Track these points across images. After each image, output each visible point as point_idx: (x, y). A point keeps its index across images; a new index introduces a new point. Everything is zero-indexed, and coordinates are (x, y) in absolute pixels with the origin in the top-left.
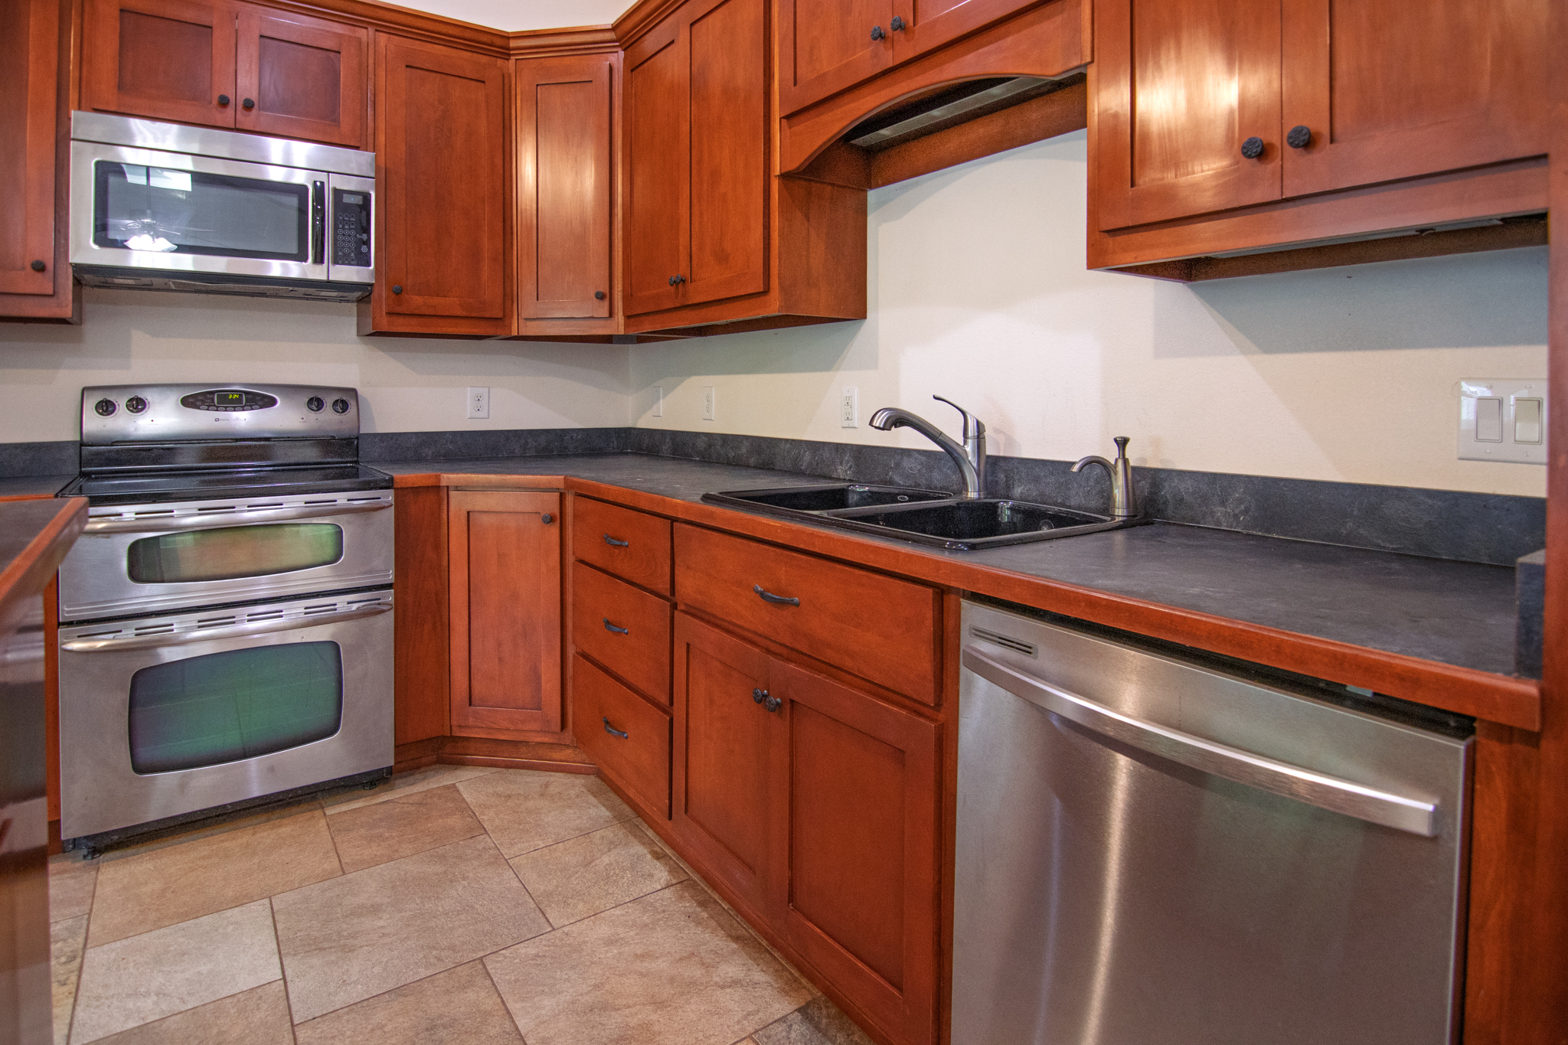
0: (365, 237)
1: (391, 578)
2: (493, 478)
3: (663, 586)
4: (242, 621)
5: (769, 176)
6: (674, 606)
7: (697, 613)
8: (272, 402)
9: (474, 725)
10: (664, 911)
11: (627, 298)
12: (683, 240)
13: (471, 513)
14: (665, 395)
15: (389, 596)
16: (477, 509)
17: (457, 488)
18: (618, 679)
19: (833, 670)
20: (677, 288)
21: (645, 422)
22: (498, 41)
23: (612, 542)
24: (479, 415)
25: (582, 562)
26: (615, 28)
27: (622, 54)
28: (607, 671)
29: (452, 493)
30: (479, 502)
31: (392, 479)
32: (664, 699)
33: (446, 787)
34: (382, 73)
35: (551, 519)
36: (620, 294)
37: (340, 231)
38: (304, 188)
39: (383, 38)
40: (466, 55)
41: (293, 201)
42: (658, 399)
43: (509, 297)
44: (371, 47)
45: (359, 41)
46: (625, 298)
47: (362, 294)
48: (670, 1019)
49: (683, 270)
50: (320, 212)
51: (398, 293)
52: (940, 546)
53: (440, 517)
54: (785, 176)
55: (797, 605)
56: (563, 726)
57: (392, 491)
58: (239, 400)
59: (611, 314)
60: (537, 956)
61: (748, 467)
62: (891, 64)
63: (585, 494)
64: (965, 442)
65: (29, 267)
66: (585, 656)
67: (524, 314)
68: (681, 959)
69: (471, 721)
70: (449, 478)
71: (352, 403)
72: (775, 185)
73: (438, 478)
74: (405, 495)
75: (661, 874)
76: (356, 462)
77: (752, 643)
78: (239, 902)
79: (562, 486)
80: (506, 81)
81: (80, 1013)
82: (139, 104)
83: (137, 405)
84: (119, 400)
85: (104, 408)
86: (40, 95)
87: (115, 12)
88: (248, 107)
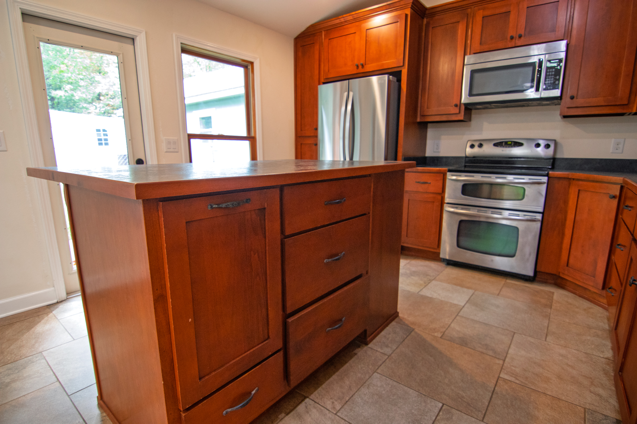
0: (558, 77)
1: (541, 210)
3: (632, 229)
4: (489, 213)
6: (633, 239)
8: (521, 145)
9: (568, 274)
10: (594, 362)
13: (580, 191)
15: (539, 217)
16: (583, 189)
17: (575, 180)
18: (617, 270)
28: (616, 266)
29: (573, 182)
30: (584, 186)
32: (622, 280)
33: (550, 292)
35: (615, 197)
38: (535, 63)
41: (530, 69)
43: (634, 93)
48: (559, 383)
50: (540, 72)
51: (572, 98)
57: (547, 178)
58: (511, 144)
60: (533, 343)
65: (454, 106)
68: (584, 376)
69: (566, 273)
71: (552, 145)
74: (553, 179)
78: (468, 288)
81: (424, 289)
82: (486, 47)
83: (481, 146)
84: (476, 144)
85: (472, 146)
86: (460, 53)
87: (481, 19)
88: (520, 37)
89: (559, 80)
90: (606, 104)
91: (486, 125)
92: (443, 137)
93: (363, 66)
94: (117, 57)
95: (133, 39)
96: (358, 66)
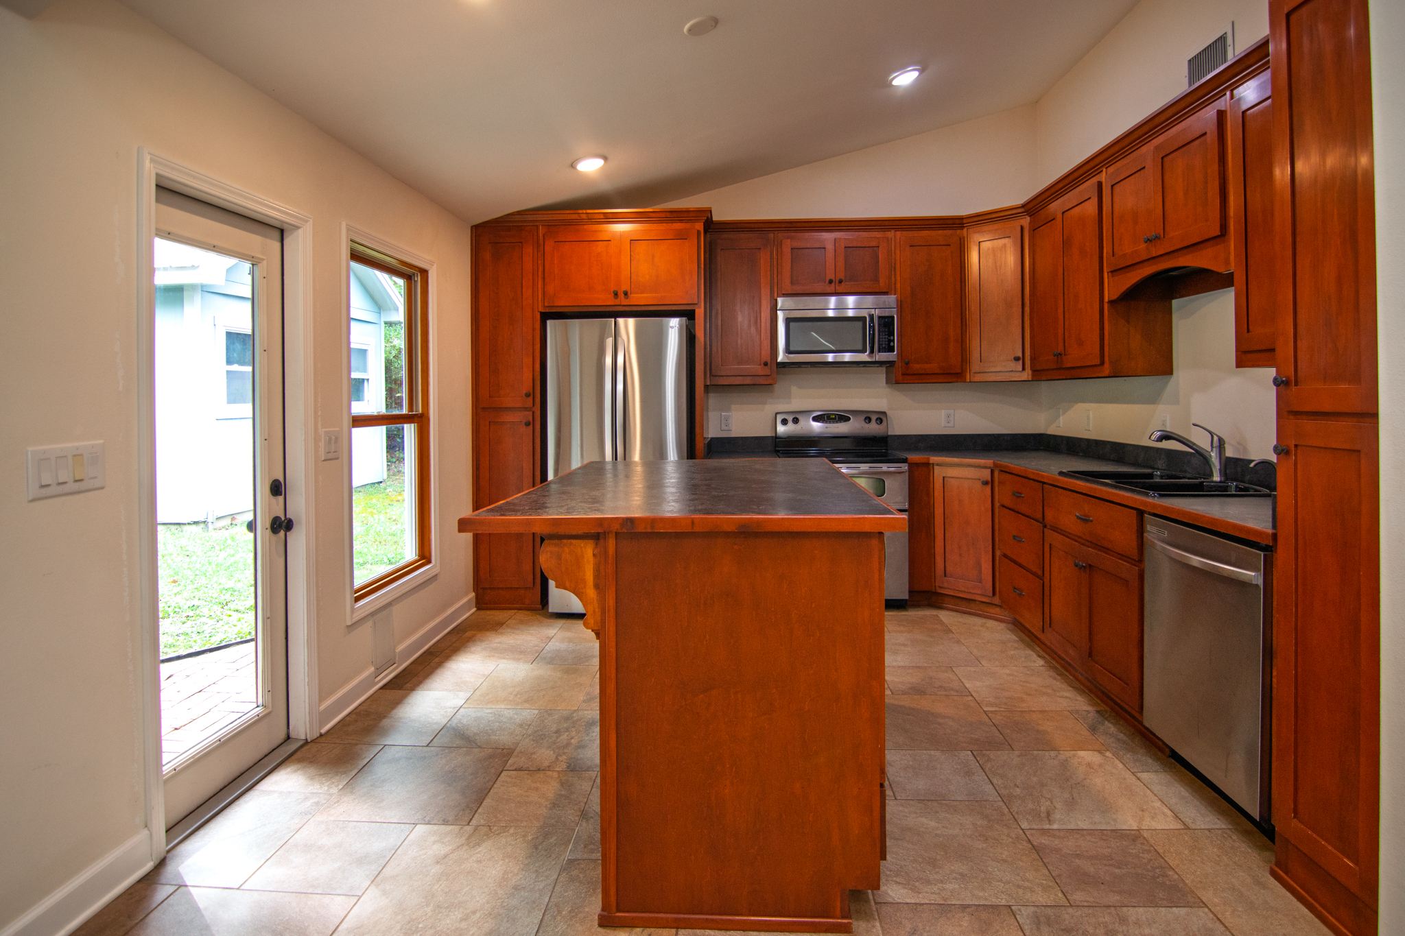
0: (892, 338)
1: (906, 506)
2: (956, 460)
3: (1039, 516)
5: (1103, 302)
6: (1045, 526)
7: (1055, 529)
8: (848, 419)
9: (948, 586)
10: (1038, 672)
11: (1033, 359)
12: (1060, 331)
13: (945, 478)
14: (1064, 413)
16: (948, 475)
17: (938, 465)
18: (1020, 565)
19: (1106, 550)
20: (1058, 358)
21: (1052, 431)
22: (957, 221)
23: (1017, 495)
24: (949, 425)
25: (1003, 506)
26: (1023, 206)
27: (1028, 219)
28: (1015, 562)
29: (935, 467)
30: (951, 472)
31: (907, 459)
32: (1040, 573)
34: (898, 252)
35: (986, 483)
36: (1029, 357)
37: (881, 336)
38: (865, 318)
39: (898, 234)
40: (940, 232)
41: (860, 324)
42: (1059, 417)
43: (965, 359)
44: (893, 240)
45: (887, 238)
46: (1031, 359)
47: (889, 364)
49: (1060, 349)
50: (872, 328)
51: (907, 364)
52: (1147, 494)
53: (929, 479)
54: (1111, 302)
55: (1092, 521)
56: (994, 594)
57: (907, 464)
58: (835, 419)
59: (1024, 369)
61: (1110, 460)
62: (1154, 255)
63: (1005, 471)
64: (1212, 450)
65: (762, 364)
66: (1005, 556)
67: (973, 371)
69: (945, 585)
70: (934, 459)
71: (884, 419)
72: (1106, 306)
73: (928, 459)
74: (913, 466)
75: (1041, 662)
76: (887, 450)
77: (1076, 541)
79: (992, 465)
80: (962, 241)
82: (798, 289)
83: (796, 421)
84: (790, 418)
85: (784, 422)
86: (765, 292)
87: (789, 250)
88: (840, 282)
89: (893, 341)
90: (941, 372)
91: (794, 390)
92: (733, 407)
93: (626, 294)
94: (253, 265)
95: (282, 231)
96: (616, 294)
